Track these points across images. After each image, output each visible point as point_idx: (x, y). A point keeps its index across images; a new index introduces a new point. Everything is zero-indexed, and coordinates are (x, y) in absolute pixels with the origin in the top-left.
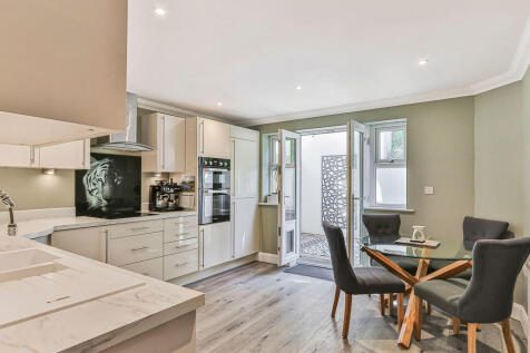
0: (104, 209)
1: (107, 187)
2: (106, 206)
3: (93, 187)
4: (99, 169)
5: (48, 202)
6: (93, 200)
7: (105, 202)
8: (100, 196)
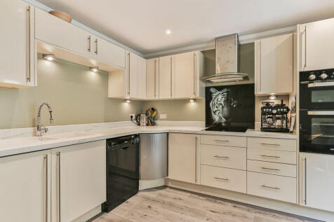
0: (223, 124)
1: (225, 109)
2: (225, 122)
3: (216, 109)
4: (220, 97)
5: (192, 118)
6: (216, 118)
7: (224, 120)
8: (221, 115)
